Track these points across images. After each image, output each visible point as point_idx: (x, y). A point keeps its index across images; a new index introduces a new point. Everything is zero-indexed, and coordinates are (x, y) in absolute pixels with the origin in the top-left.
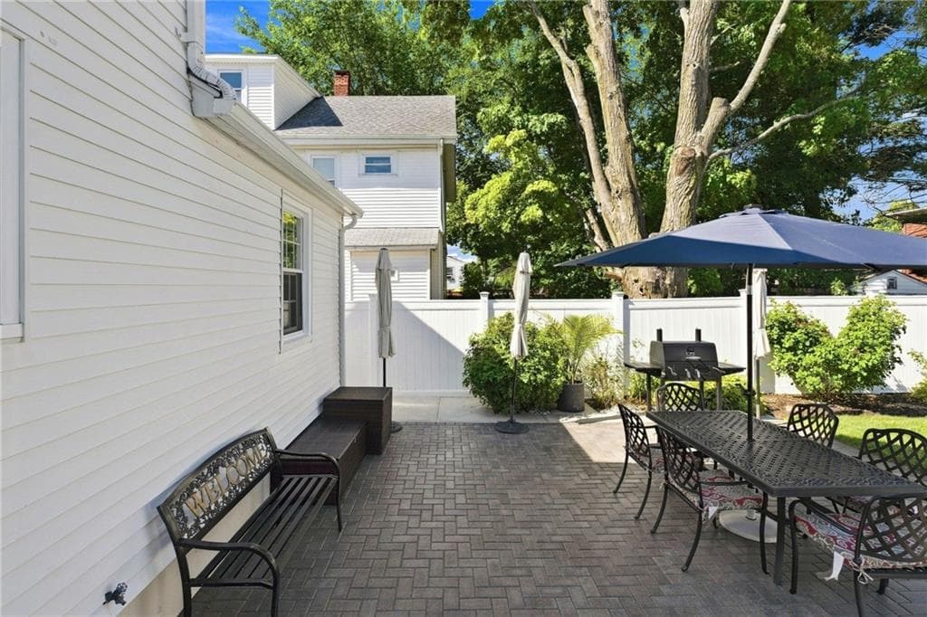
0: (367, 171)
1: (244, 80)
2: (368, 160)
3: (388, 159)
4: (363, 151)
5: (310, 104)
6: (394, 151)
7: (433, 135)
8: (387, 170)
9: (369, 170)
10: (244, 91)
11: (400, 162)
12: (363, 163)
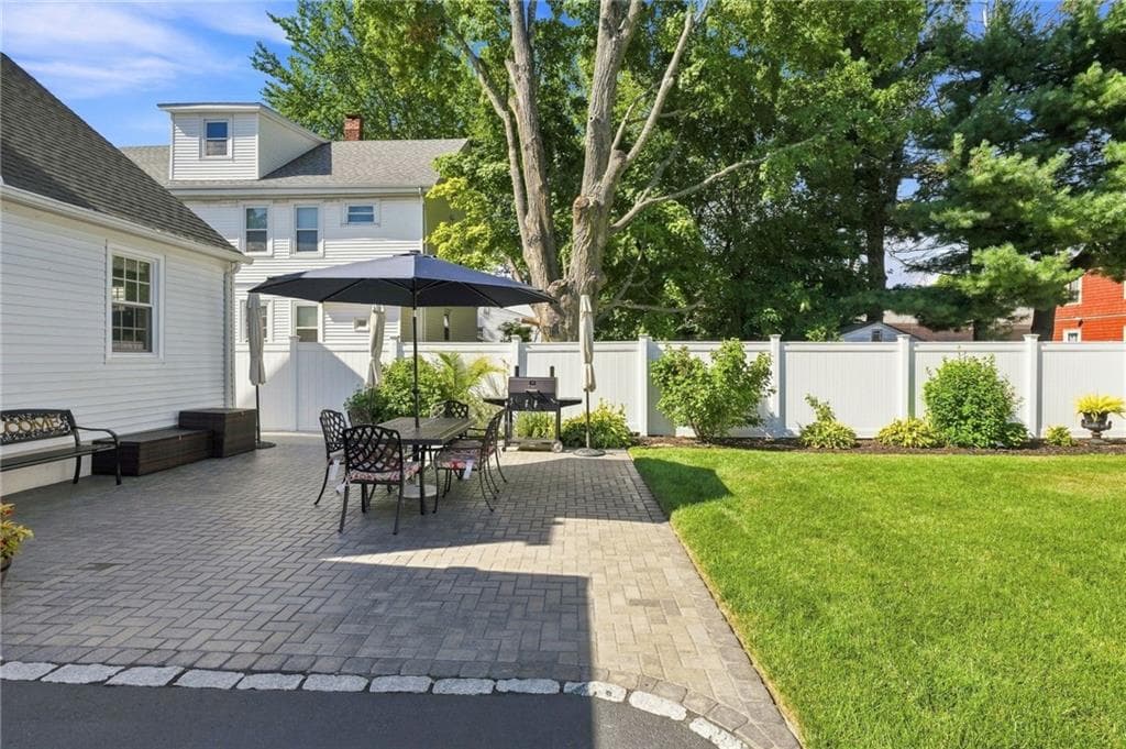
0: (350, 221)
1: (229, 131)
2: (351, 209)
3: (371, 208)
4: (347, 201)
5: (313, 151)
6: (378, 199)
7: (412, 183)
8: (370, 219)
9: (351, 219)
10: (230, 142)
11: (382, 210)
12: (346, 212)
